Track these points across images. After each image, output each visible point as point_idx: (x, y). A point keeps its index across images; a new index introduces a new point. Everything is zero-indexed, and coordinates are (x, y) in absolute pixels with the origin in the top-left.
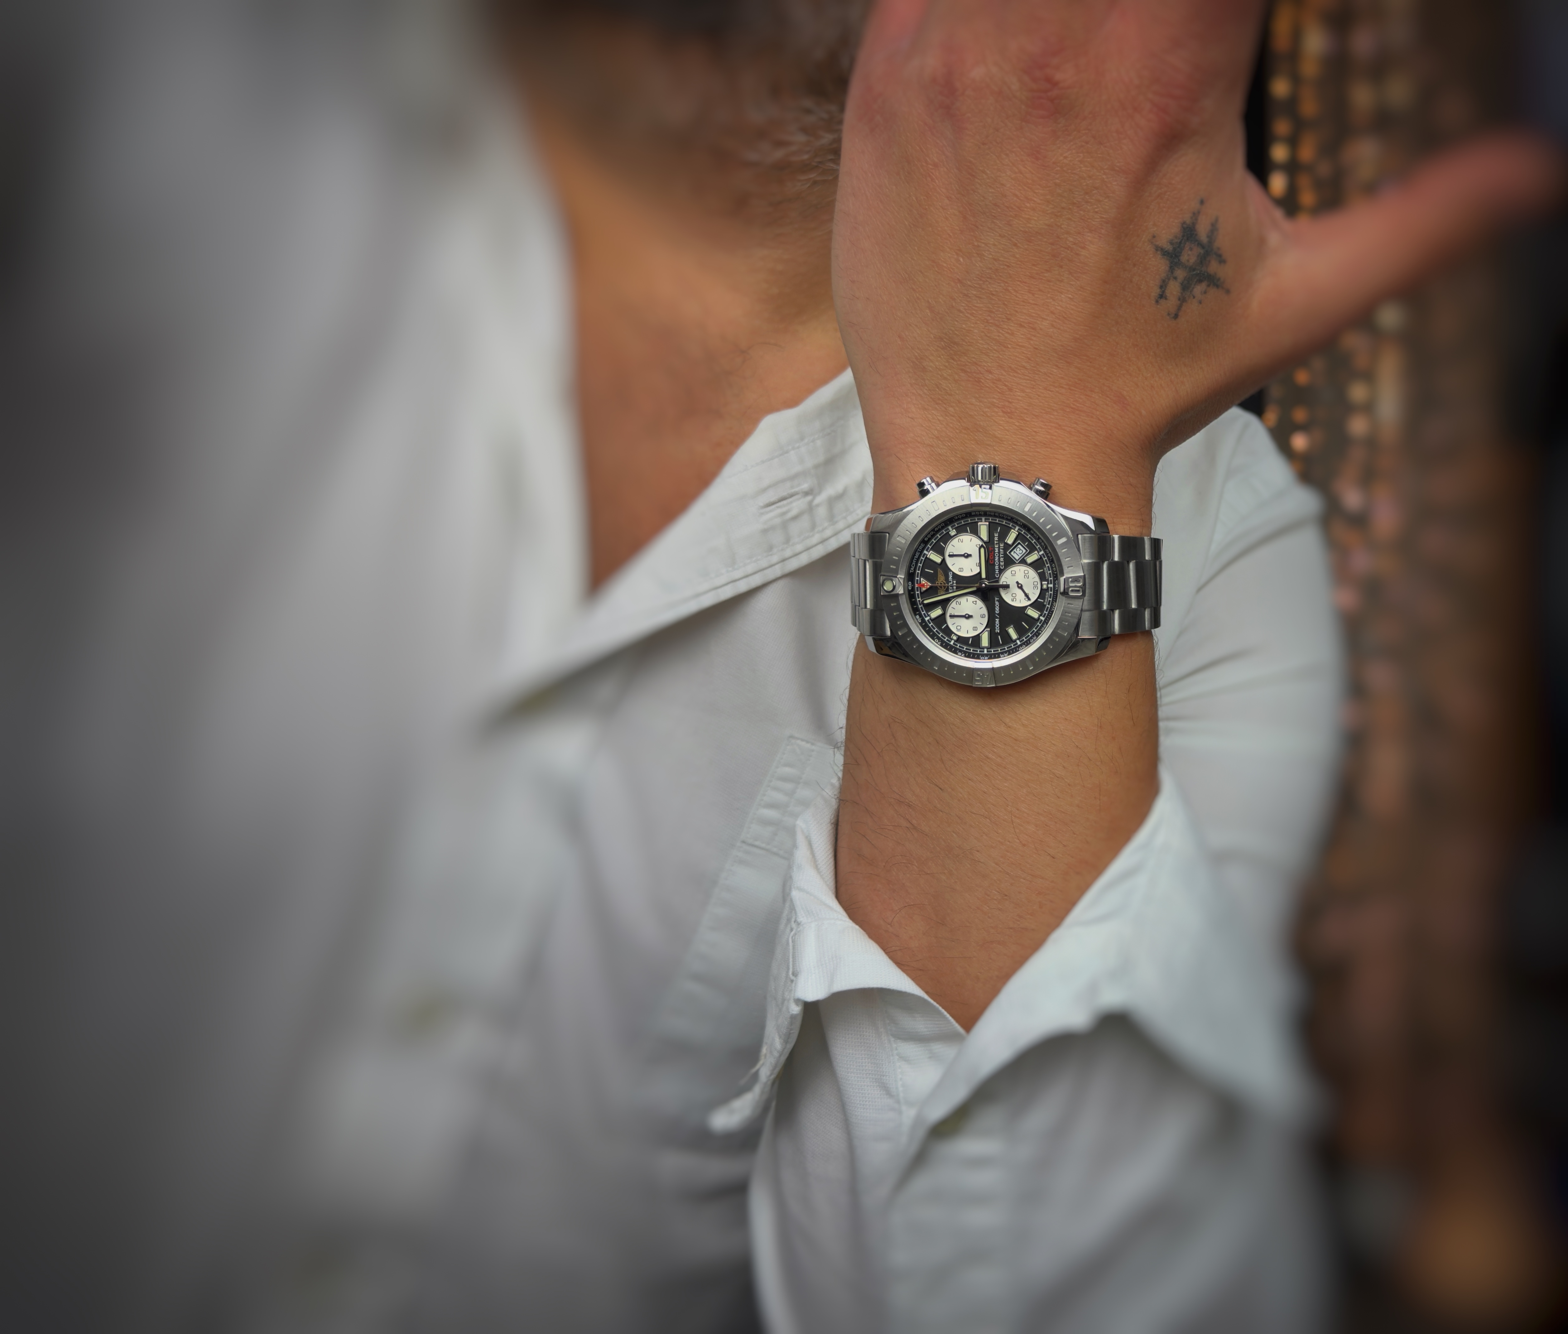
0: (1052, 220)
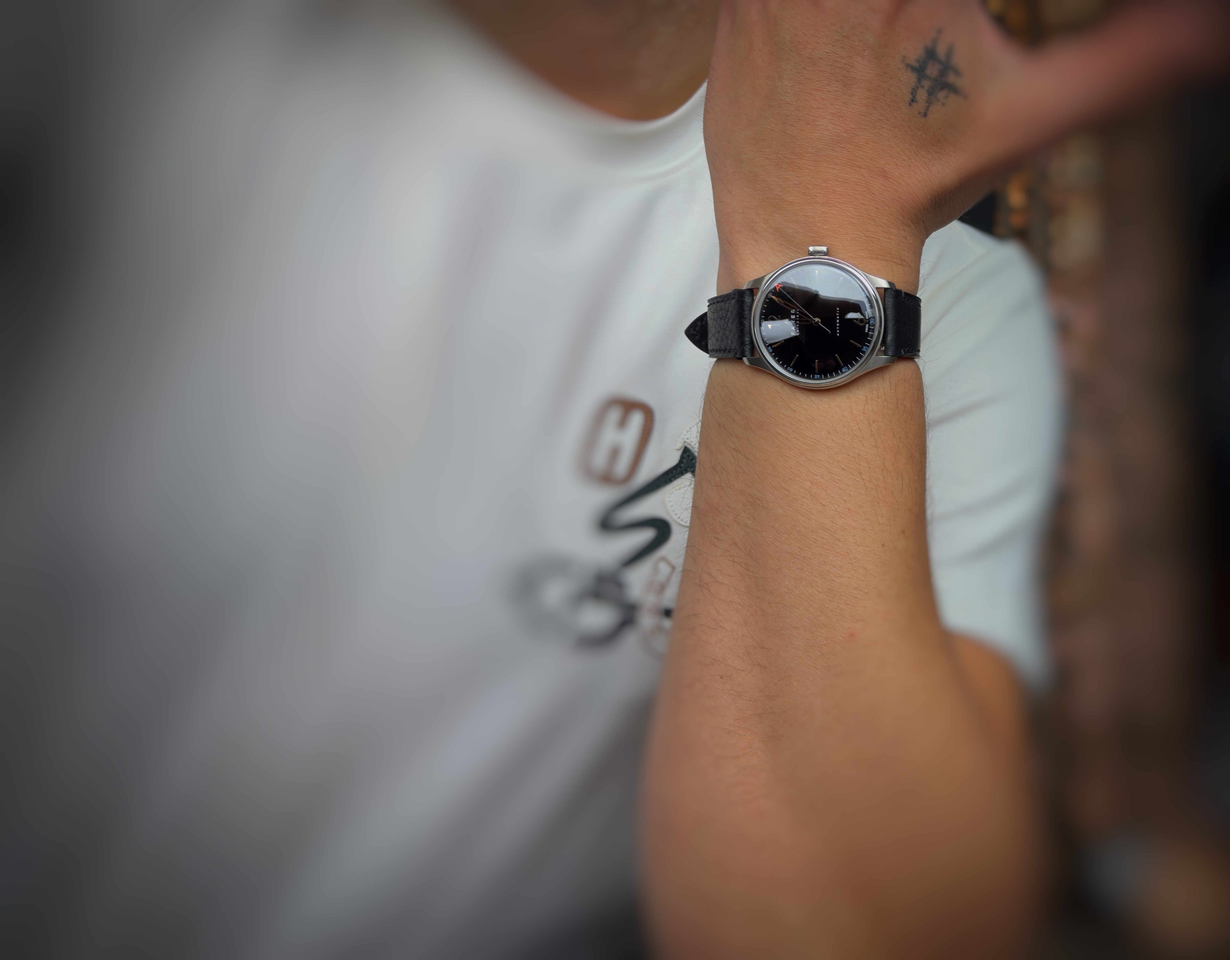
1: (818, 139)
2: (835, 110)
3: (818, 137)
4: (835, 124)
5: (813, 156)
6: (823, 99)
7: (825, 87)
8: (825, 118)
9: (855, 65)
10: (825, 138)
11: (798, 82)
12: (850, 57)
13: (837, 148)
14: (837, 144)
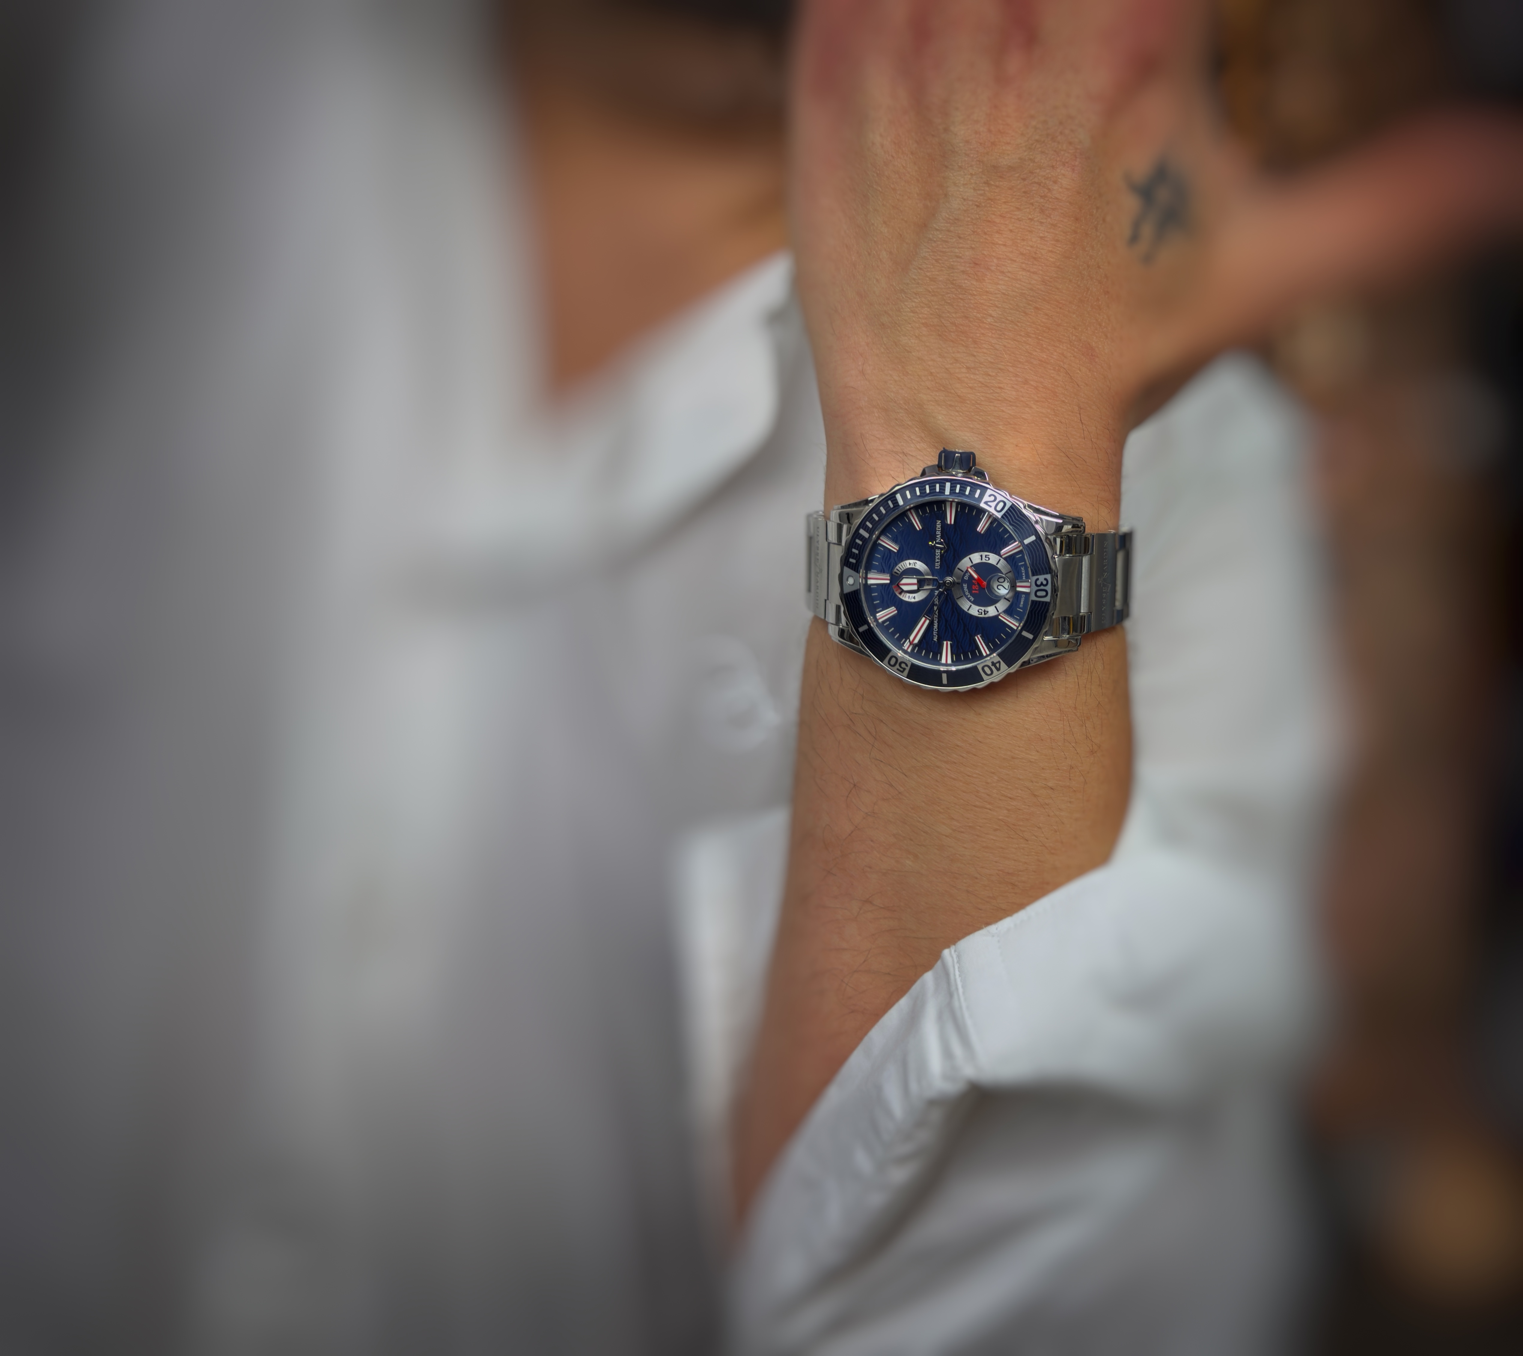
0: (1026, 154)
1: (1004, 294)
2: (1029, 248)
3: (1004, 292)
4: (1029, 271)
5: (996, 322)
6: (1011, 231)
7: (1015, 213)
8: (1015, 261)
9: (1060, 180)
10: (1014, 293)
11: (977, 203)
12: (1053, 167)
13: (1030, 309)
14: (1031, 303)
